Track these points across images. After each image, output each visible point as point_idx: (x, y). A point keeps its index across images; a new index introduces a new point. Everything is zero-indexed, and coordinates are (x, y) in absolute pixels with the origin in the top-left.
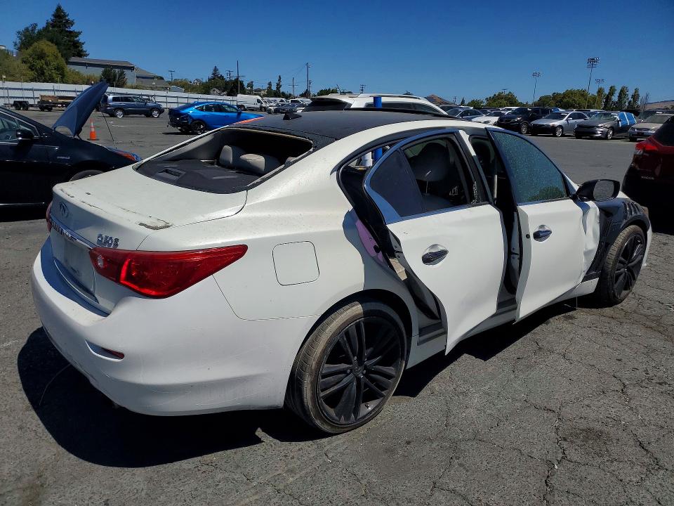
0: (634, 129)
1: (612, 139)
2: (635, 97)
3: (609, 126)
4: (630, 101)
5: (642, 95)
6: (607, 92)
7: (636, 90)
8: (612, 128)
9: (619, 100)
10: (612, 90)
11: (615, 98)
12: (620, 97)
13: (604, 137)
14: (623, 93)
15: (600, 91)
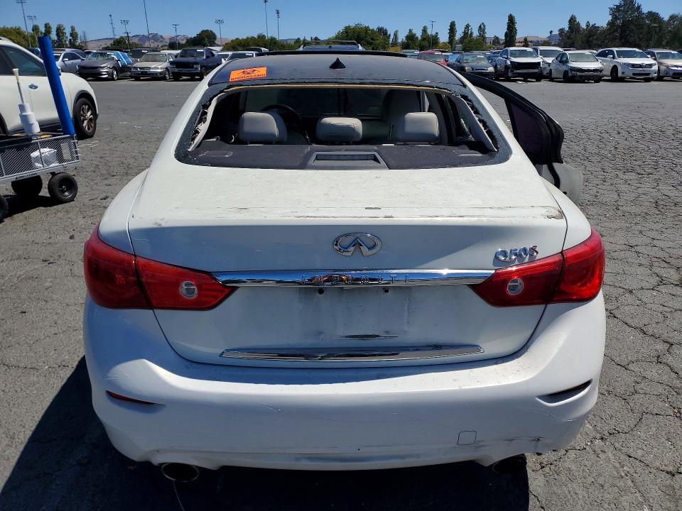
0: (136, 68)
1: (118, 79)
2: (74, 35)
3: (111, 66)
4: (70, 40)
5: (80, 34)
6: (42, 29)
7: (73, 29)
8: (114, 68)
9: (58, 39)
10: (47, 27)
11: (54, 36)
12: (58, 34)
13: (111, 79)
14: (60, 31)
15: (35, 29)
